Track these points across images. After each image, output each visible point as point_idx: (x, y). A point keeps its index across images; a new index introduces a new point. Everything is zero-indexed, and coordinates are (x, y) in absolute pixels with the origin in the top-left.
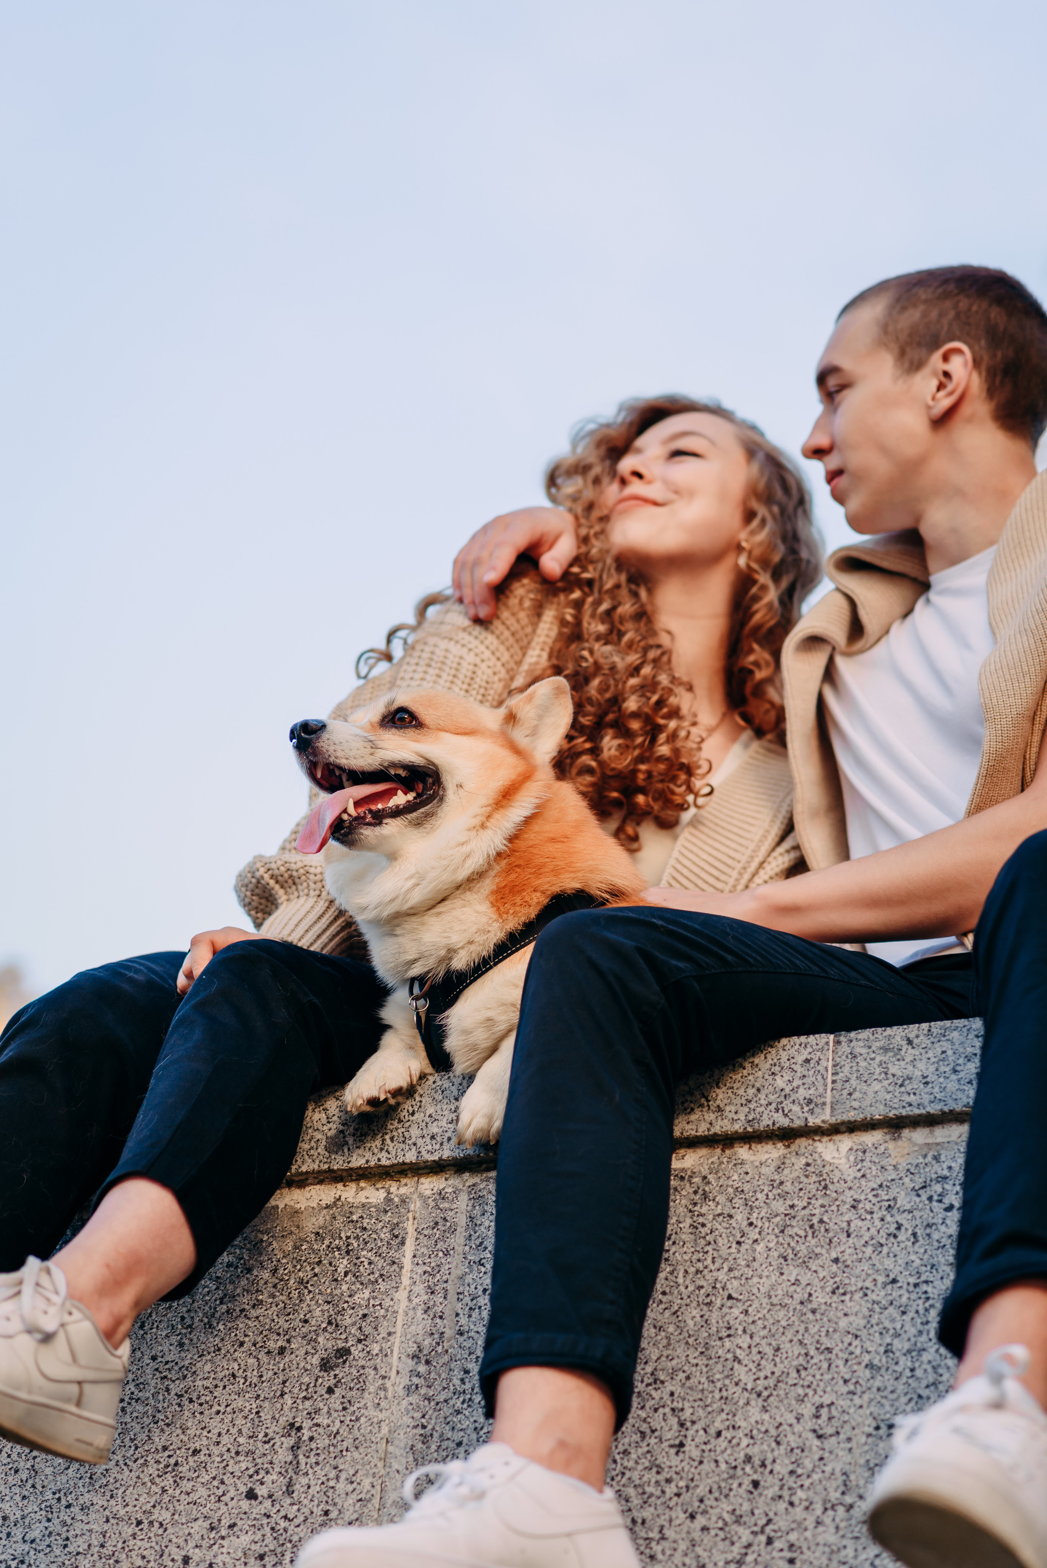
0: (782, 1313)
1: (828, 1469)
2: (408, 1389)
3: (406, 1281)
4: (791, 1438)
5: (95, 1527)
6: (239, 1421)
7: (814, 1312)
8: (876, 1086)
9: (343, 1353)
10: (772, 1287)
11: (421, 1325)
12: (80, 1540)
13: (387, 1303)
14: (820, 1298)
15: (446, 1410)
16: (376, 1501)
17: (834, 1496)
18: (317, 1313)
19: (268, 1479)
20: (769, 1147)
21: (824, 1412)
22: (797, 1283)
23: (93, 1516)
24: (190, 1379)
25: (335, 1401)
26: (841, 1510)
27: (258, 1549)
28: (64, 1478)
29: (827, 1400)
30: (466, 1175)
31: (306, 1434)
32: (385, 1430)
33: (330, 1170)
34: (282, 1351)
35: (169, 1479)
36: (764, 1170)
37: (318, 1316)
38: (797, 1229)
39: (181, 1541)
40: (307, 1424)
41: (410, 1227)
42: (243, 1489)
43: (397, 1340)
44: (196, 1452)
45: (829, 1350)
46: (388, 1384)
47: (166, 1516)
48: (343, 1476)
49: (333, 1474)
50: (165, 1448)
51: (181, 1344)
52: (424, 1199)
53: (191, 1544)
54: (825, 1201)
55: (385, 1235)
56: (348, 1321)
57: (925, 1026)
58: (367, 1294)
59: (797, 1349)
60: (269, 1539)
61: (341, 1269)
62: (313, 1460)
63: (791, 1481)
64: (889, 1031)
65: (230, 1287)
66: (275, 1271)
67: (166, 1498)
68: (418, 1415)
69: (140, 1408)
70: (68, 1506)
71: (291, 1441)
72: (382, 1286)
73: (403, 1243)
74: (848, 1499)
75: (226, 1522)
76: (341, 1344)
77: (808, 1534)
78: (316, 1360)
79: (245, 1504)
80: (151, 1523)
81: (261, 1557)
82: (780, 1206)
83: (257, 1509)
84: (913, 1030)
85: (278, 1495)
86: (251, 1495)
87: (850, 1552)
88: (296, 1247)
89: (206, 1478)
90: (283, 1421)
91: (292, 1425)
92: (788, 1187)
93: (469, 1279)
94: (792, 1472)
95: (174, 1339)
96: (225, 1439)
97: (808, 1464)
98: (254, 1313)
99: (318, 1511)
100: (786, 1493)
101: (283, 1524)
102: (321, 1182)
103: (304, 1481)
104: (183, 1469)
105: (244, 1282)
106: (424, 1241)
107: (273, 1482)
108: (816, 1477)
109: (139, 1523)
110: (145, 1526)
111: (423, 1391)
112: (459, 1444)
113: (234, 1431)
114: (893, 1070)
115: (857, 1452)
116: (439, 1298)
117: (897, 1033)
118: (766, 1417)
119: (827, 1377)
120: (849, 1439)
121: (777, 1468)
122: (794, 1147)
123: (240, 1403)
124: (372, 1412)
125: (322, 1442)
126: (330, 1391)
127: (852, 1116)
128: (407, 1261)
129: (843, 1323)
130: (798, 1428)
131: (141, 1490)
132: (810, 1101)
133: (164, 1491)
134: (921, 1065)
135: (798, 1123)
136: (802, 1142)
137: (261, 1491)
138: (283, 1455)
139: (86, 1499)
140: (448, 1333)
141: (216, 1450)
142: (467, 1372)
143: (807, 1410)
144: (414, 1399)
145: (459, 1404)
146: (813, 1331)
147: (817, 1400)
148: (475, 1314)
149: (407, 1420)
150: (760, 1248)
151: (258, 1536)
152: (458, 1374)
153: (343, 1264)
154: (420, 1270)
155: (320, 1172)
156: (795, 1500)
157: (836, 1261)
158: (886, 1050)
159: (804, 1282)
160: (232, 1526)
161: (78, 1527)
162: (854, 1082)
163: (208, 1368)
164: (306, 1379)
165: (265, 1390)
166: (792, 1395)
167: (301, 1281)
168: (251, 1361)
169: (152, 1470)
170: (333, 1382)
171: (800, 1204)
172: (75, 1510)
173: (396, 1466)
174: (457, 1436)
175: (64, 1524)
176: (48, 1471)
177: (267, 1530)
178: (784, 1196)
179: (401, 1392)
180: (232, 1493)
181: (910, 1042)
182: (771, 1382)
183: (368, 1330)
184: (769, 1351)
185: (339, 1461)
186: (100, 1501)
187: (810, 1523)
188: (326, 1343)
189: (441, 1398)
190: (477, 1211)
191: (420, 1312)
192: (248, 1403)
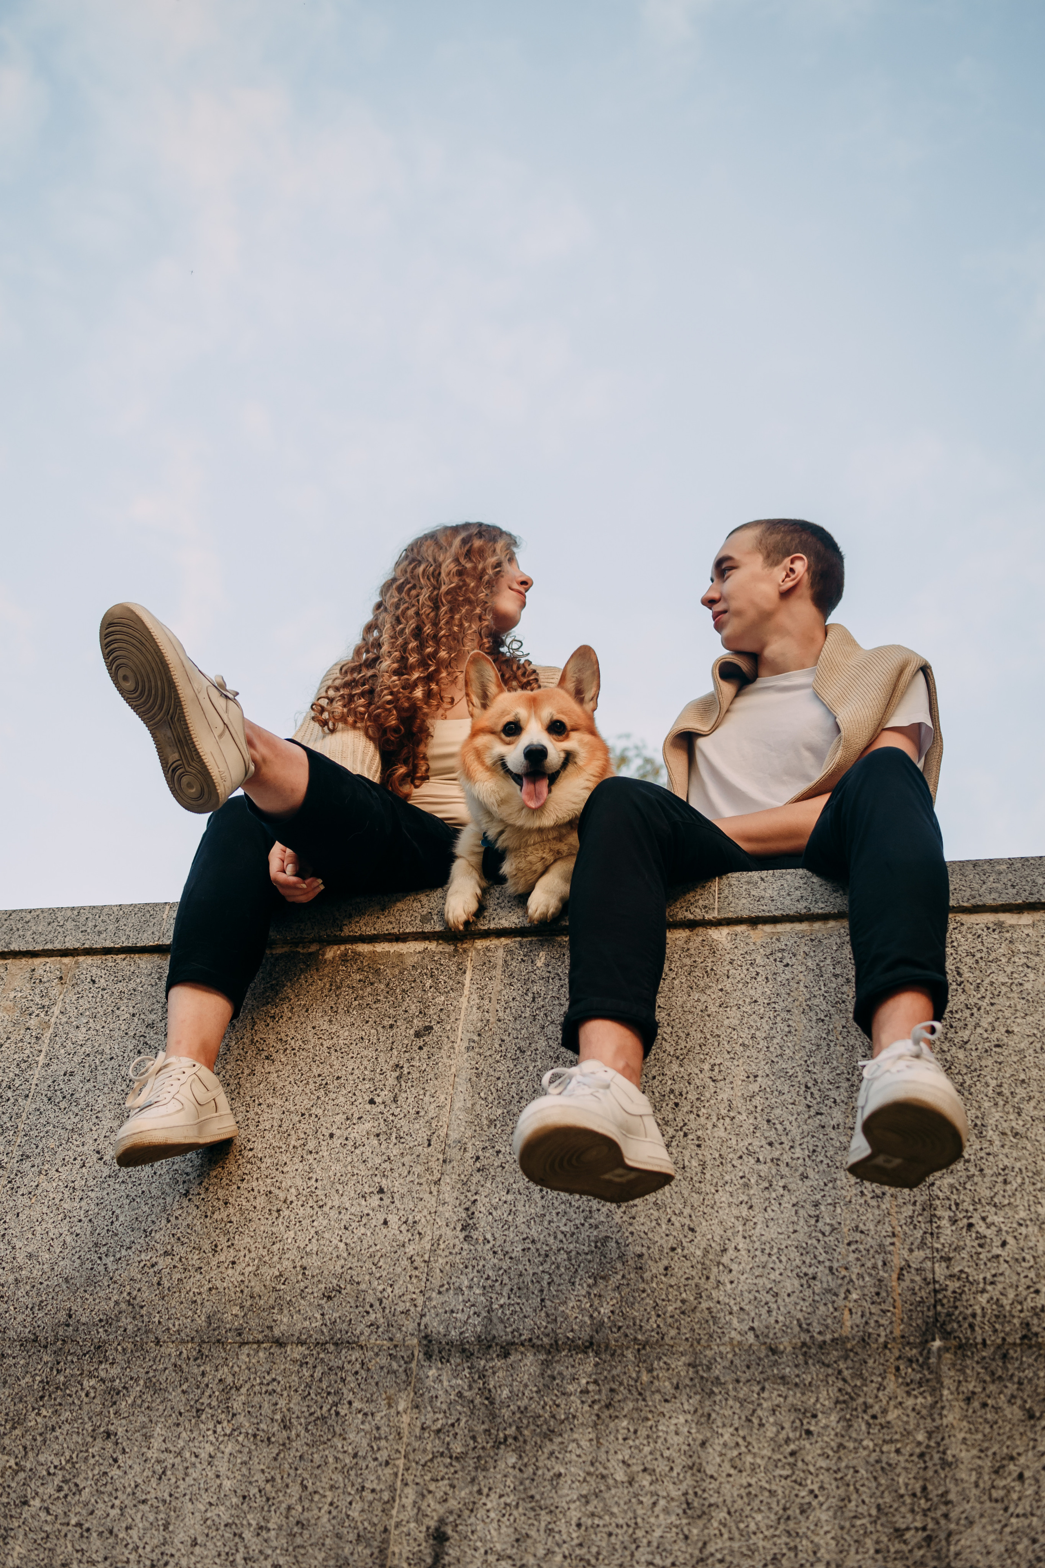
0: (690, 1016)
1: (719, 1098)
2: (468, 1049)
3: (466, 992)
4: (697, 1081)
5: (276, 1116)
6: (365, 1062)
7: (709, 1016)
8: (744, 901)
9: (429, 1029)
10: (684, 1002)
11: (476, 1015)
12: (266, 1123)
13: (455, 1003)
14: (712, 1009)
15: (490, 1060)
16: (448, 1107)
17: (724, 1112)
18: (413, 1007)
19: (382, 1094)
20: (681, 931)
21: (716, 1068)
22: (699, 1000)
23: (274, 1110)
24: (335, 1039)
25: (424, 1054)
26: (728, 1120)
27: (376, 1131)
28: (257, 1090)
29: (718, 1061)
30: (503, 939)
31: (406, 1071)
32: (453, 1070)
33: (423, 933)
34: (391, 1026)
35: (322, 1092)
36: (678, 942)
37: (414, 1009)
38: (698, 973)
39: (329, 1126)
40: (406, 1065)
41: (469, 965)
42: (367, 1099)
43: (461, 1023)
44: (338, 1078)
45: (719, 1036)
46: (456, 1045)
47: (320, 1112)
48: (428, 1093)
49: (422, 1092)
50: (319, 1075)
51: (330, 1021)
52: (478, 951)
53: (335, 1127)
54: (714, 959)
55: (454, 968)
56: (432, 1012)
57: (771, 872)
58: (443, 998)
59: (699, 1035)
60: (382, 1125)
61: (428, 985)
62: (410, 1084)
63: (697, 1104)
64: (750, 873)
65: (360, 992)
66: (388, 985)
67: (320, 1102)
68: (473, 1062)
69: (304, 1053)
70: (260, 1104)
71: (397, 1074)
72: (452, 994)
73: (465, 972)
74: (732, 1114)
75: (356, 1116)
76: (427, 1024)
77: (709, 1132)
78: (412, 1032)
79: (368, 1107)
80: (310, 1115)
81: (378, 1135)
82: (688, 961)
83: (375, 1109)
84: (764, 873)
85: (388, 1102)
86: (372, 1102)
87: (734, 1142)
88: (401, 973)
89: (344, 1092)
90: (391, 1063)
91: (397, 1066)
92: (692, 951)
93: (504, 992)
94: (698, 1099)
95: (327, 1018)
96: (356, 1072)
97: (708, 1095)
98: (374, 1006)
99: (413, 1112)
100: (695, 1110)
101: (391, 1118)
102: (416, 940)
103: (404, 1095)
104: (331, 1087)
105: (369, 989)
106: (477, 972)
107: (385, 1095)
108: (712, 1102)
109: (303, 1115)
110: (307, 1116)
111: (477, 1050)
112: (499, 1078)
113: (362, 1068)
114: (753, 893)
115: (736, 1089)
116: (486, 1002)
117: (755, 875)
118: (682, 1069)
119: (717, 1050)
120: (731, 1083)
121: (689, 1096)
122: (695, 931)
123: (366, 1053)
124: (445, 1060)
125: (416, 1075)
126: (420, 1048)
127: (730, 915)
128: (467, 982)
129: (726, 1022)
130: (701, 1076)
131: (304, 1097)
132: (705, 907)
133: (318, 1098)
134: (769, 891)
135: (699, 917)
136: (700, 930)
137: (378, 1100)
138: (391, 1081)
139: (271, 1101)
140: (492, 1020)
141: (351, 1077)
142: (503, 1041)
143: (707, 1067)
144: (471, 1054)
145: (498, 1058)
146: (708, 1025)
147: (712, 1062)
148: (508, 1011)
149: (467, 1065)
150: (676, 982)
151: (376, 1124)
152: (497, 1043)
153: (429, 983)
154: (475, 987)
155: (417, 933)
156: (700, 1113)
157: (721, 990)
158: (748, 883)
159: (703, 1000)
160: (360, 1118)
161: (266, 1116)
162: (731, 898)
163: (346, 1034)
164: (406, 1042)
165: (381, 1046)
166: (697, 1058)
167: (403, 991)
168: (373, 1031)
169: (312, 1086)
170: (422, 1043)
171: (700, 960)
172: (264, 1107)
173: (460, 1089)
174: (497, 1074)
175: (257, 1114)
176: (248, 1085)
177: (382, 1121)
178: (690, 956)
179: (463, 1050)
180: (360, 1100)
181: (762, 879)
182: (685, 1051)
183: (443, 1017)
184: (683, 1036)
185: (426, 1086)
186: (279, 1102)
187: (710, 1126)
188: (418, 1023)
189: (488, 1054)
190: (509, 958)
191: (475, 1009)
192: (370, 1053)
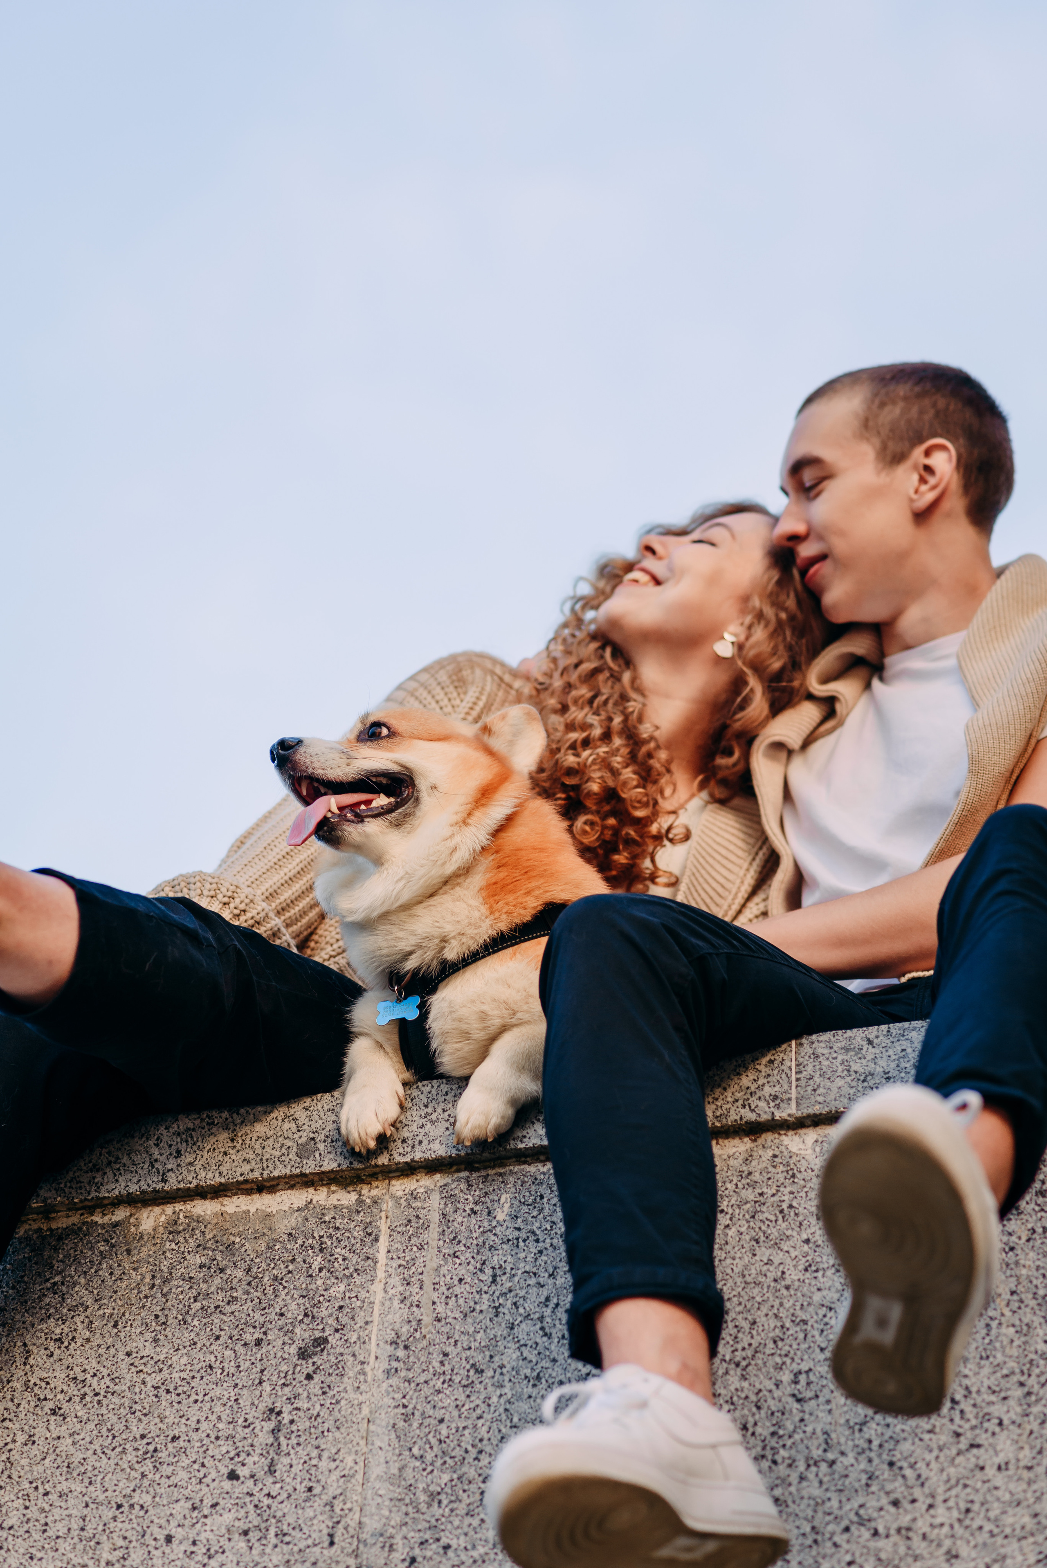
0: (756, 1291)
1: (809, 1429)
2: (388, 1372)
3: (381, 1274)
4: (771, 1402)
5: (75, 1512)
6: (218, 1409)
7: (787, 1288)
8: (840, 1082)
9: (321, 1342)
10: (746, 1267)
11: (398, 1314)
12: (59, 1525)
13: (363, 1295)
14: (793, 1275)
15: (426, 1390)
16: (359, 1477)
17: (817, 1453)
18: (293, 1306)
19: (249, 1461)
20: (737, 1141)
21: (803, 1378)
22: (769, 1262)
23: (71, 1502)
24: (165, 1372)
25: (314, 1386)
26: (824, 1466)
27: (242, 1525)
28: (40, 1468)
29: (804, 1367)
30: (438, 1176)
31: (286, 1418)
32: (366, 1411)
33: (302, 1175)
34: (258, 1342)
35: (149, 1465)
36: (732, 1162)
37: (294, 1309)
38: (767, 1213)
39: (163, 1522)
40: (287, 1408)
41: (383, 1226)
42: (225, 1471)
43: (374, 1329)
44: (175, 1439)
45: (805, 1322)
46: (367, 1369)
47: (146, 1499)
48: (325, 1455)
49: (315, 1453)
50: (143, 1437)
51: (156, 1340)
52: (397, 1200)
53: (174, 1523)
54: (794, 1188)
55: (358, 1233)
56: (325, 1313)
57: (884, 1027)
58: (342, 1287)
59: (773, 1322)
60: (252, 1516)
61: (316, 1266)
62: (294, 1441)
63: (773, 1442)
64: (849, 1033)
65: (204, 1286)
66: (248, 1271)
67: (146, 1482)
68: (399, 1396)
69: (116, 1400)
70: (46, 1494)
71: (271, 1425)
72: (358, 1279)
73: (376, 1240)
74: (830, 1456)
75: (208, 1502)
76: (318, 1334)
77: (793, 1489)
78: (293, 1350)
79: (227, 1485)
80: (132, 1506)
81: (246, 1533)
82: (749, 1194)
83: (239, 1489)
84: (872, 1031)
85: (260, 1474)
86: (233, 1476)
87: (835, 1503)
88: (269, 1248)
89: (186, 1462)
90: (262, 1407)
91: (272, 1410)
92: (756, 1177)
93: (444, 1270)
94: (773, 1434)
95: (149, 1336)
96: (204, 1426)
97: (790, 1427)
98: (228, 1309)
99: (301, 1488)
100: (769, 1453)
101: (266, 1501)
102: (292, 1187)
103: (286, 1461)
104: (163, 1455)
105: (217, 1281)
106: (398, 1237)
107: (255, 1463)
108: (797, 1437)
109: (119, 1506)
110: (126, 1508)
111: (403, 1374)
112: (441, 1421)
113: (213, 1418)
114: (854, 1067)
115: (836, 1413)
116: (415, 1289)
117: (858, 1035)
118: (745, 1384)
119: (804, 1346)
120: (828, 1402)
121: (759, 1430)
122: (760, 1141)
123: (218, 1391)
124: (352, 1395)
125: (303, 1424)
126: (309, 1377)
127: (817, 1109)
128: (382, 1257)
129: (817, 1297)
130: (777, 1393)
131: (120, 1475)
132: (775, 1098)
133: (143, 1475)
134: (882, 1063)
135: (765, 1117)
136: (768, 1137)
137: (242, 1472)
138: (264, 1438)
139: (64, 1486)
140: (427, 1319)
141: (195, 1436)
142: (446, 1355)
143: (786, 1377)
144: (394, 1381)
145: (439, 1385)
146: (787, 1305)
147: (795, 1367)
148: (452, 1302)
149: (388, 1401)
150: (732, 1232)
151: (242, 1513)
152: (436, 1358)
153: (317, 1261)
154: (395, 1264)
155: (292, 1176)
156: (778, 1458)
157: (807, 1241)
158: (847, 1050)
159: (776, 1261)
160: (214, 1506)
161: (57, 1513)
162: (817, 1079)
163: (184, 1360)
164: (284, 1368)
165: (243, 1379)
166: (771, 1363)
167: (276, 1279)
168: (228, 1353)
169: (131, 1456)
170: (311, 1369)
171: (770, 1192)
172: (53, 1497)
173: (378, 1443)
174: (439, 1414)
175: (43, 1510)
176: (24, 1462)
177: (251, 1507)
178: (753, 1185)
179: (380, 1375)
180: (213, 1475)
181: (870, 1042)
182: (749, 1353)
183: (344, 1320)
184: (746, 1325)
185: (321, 1442)
186: (78, 1487)
187: (794, 1478)
188: (304, 1335)
189: (421, 1379)
190: (450, 1209)
191: (396, 1302)
192: (225, 1391)
